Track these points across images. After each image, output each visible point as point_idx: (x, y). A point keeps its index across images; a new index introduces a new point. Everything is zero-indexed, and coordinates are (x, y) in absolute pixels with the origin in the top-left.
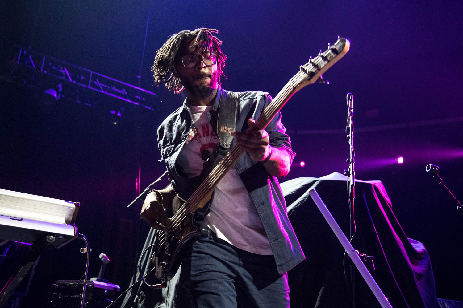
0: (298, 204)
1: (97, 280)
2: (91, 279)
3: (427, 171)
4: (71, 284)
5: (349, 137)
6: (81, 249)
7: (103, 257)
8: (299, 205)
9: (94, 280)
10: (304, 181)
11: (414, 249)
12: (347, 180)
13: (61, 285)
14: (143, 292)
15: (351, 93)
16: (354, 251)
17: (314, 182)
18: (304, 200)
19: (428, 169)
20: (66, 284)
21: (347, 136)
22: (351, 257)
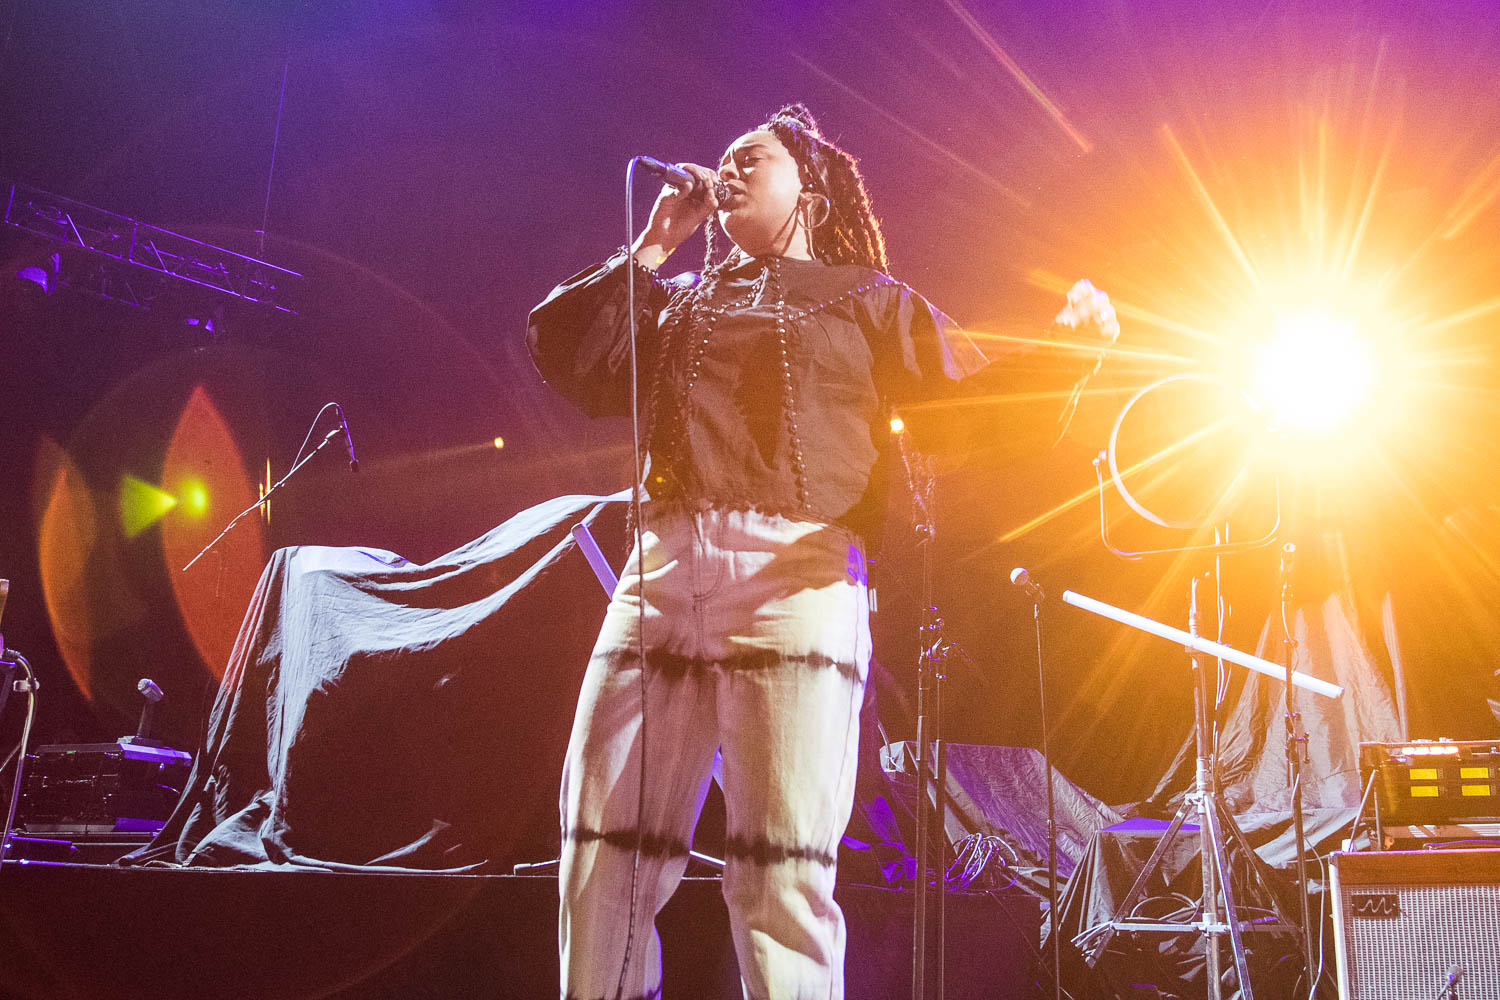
0: (555, 557)
1: (134, 742)
2: (120, 741)
4: (70, 752)
6: (16, 682)
7: (147, 685)
8: (558, 559)
9: (126, 743)
13: (47, 755)
14: (226, 768)
18: (569, 547)
20: (58, 754)
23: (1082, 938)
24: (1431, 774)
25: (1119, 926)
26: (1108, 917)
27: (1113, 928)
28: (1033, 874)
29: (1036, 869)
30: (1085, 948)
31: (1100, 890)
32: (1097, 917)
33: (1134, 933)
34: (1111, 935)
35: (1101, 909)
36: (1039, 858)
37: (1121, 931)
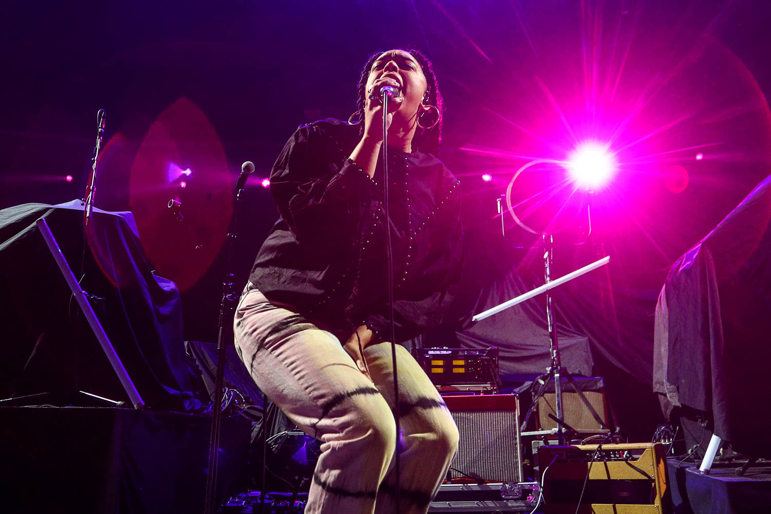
3: (169, 207)
5: (94, 160)
8: (25, 236)
10: (35, 208)
11: (162, 289)
12: (84, 210)
15: (103, 110)
16: (81, 292)
17: (47, 209)
19: (170, 206)
21: (93, 159)
22: (77, 299)
23: (271, 440)
24: (440, 363)
25: (290, 433)
26: (284, 429)
27: (287, 434)
28: (248, 408)
29: (249, 406)
30: (272, 444)
31: (281, 417)
32: (279, 429)
33: (296, 436)
34: (286, 438)
35: (281, 425)
36: (251, 400)
37: (290, 436)
